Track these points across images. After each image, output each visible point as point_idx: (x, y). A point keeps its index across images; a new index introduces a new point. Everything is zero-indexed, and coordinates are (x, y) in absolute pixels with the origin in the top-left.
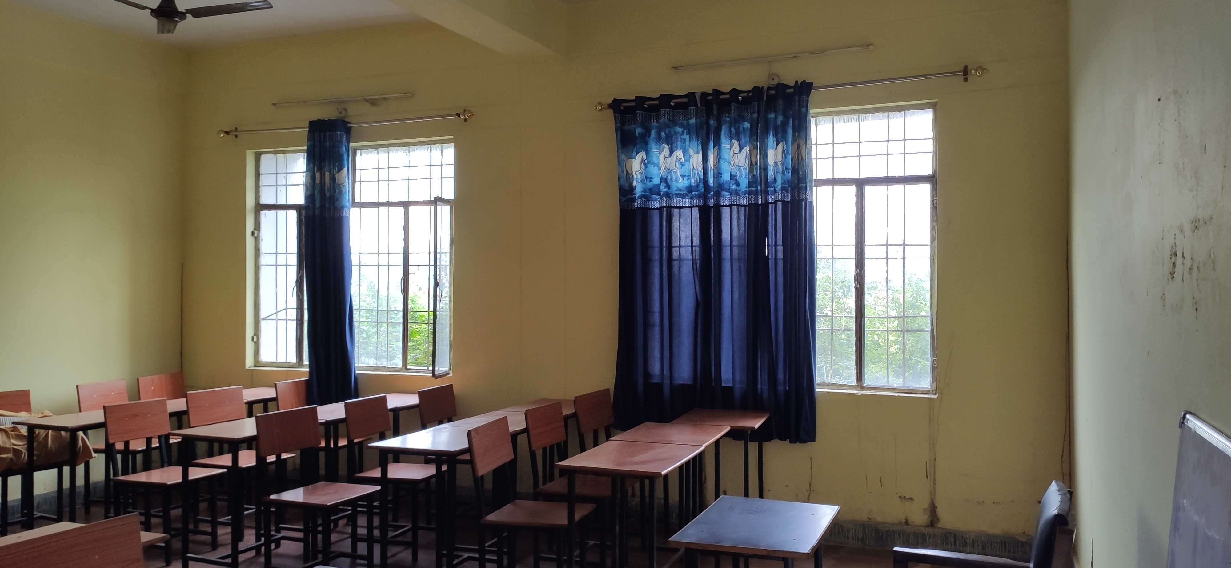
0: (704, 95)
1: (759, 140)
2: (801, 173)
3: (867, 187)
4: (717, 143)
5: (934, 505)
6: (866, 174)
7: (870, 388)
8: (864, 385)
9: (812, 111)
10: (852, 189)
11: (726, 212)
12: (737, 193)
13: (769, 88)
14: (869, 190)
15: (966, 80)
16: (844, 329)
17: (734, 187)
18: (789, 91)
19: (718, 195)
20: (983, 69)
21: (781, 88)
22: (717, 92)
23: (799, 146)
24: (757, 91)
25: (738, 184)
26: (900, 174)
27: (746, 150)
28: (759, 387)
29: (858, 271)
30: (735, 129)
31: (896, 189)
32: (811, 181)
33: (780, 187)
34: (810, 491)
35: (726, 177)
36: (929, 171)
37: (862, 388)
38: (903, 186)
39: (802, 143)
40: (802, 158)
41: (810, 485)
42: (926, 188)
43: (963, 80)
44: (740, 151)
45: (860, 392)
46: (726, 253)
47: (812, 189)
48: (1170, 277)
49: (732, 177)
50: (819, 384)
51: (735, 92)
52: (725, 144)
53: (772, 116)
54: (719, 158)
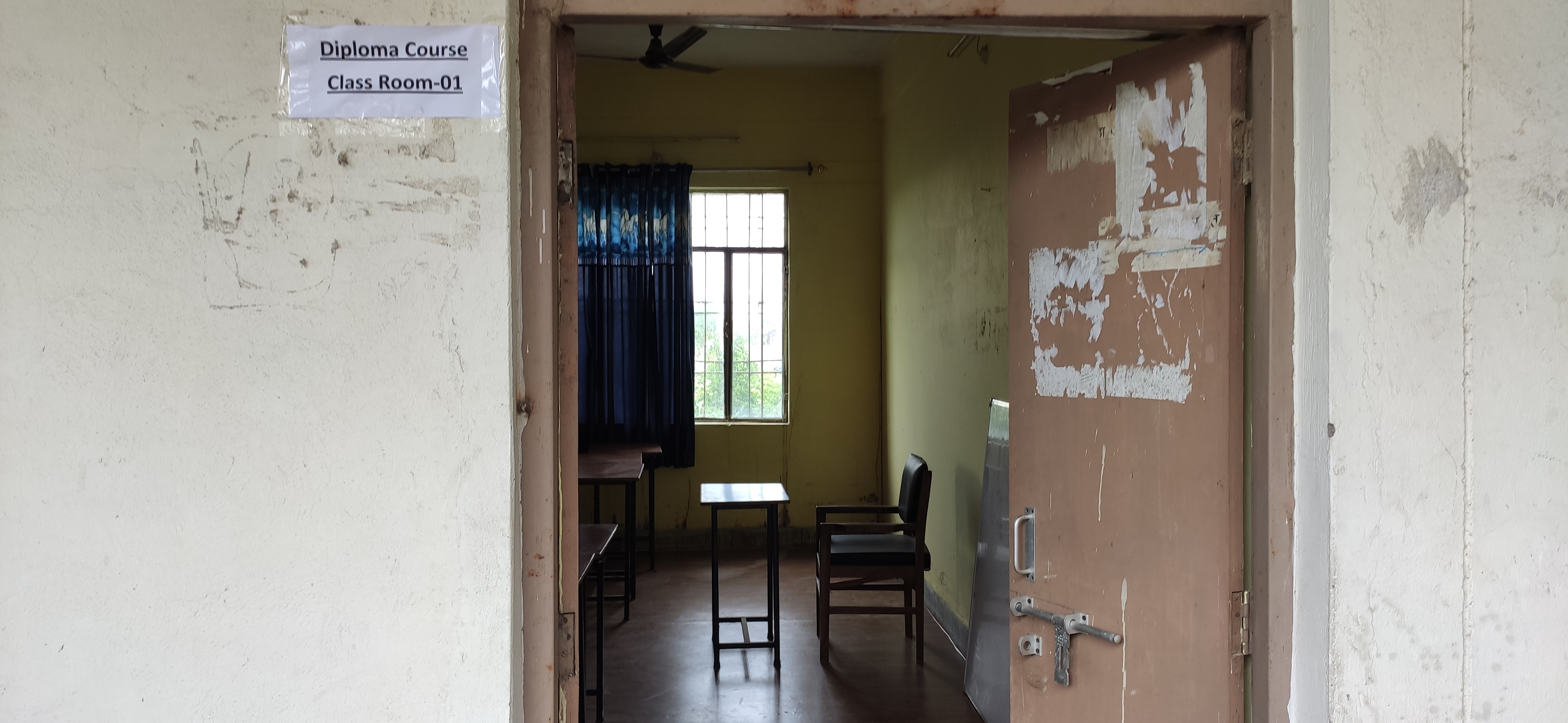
0: (597, 167)
1: (647, 208)
2: (684, 241)
3: (733, 254)
4: (609, 212)
5: (786, 509)
6: (731, 245)
7: (736, 420)
8: (732, 418)
9: (690, 188)
10: (722, 255)
11: (617, 273)
12: (628, 255)
13: (656, 166)
14: (735, 256)
15: (810, 174)
16: (715, 371)
17: (625, 250)
18: (671, 170)
19: (610, 257)
20: (824, 168)
21: (664, 167)
22: (608, 166)
23: (682, 219)
24: (644, 169)
25: (628, 247)
26: (759, 246)
27: (636, 218)
28: (647, 423)
29: (727, 324)
30: (626, 198)
31: (757, 256)
32: (691, 248)
33: (665, 252)
34: (689, 508)
35: (616, 240)
36: (781, 245)
37: (730, 420)
38: (761, 255)
39: (684, 215)
40: (685, 228)
41: (688, 503)
42: (779, 257)
43: (807, 175)
44: (630, 219)
45: (730, 424)
46: (617, 308)
47: (691, 254)
48: (981, 334)
49: (622, 241)
50: (698, 419)
51: (624, 167)
52: (615, 212)
53: (656, 189)
54: (610, 224)
